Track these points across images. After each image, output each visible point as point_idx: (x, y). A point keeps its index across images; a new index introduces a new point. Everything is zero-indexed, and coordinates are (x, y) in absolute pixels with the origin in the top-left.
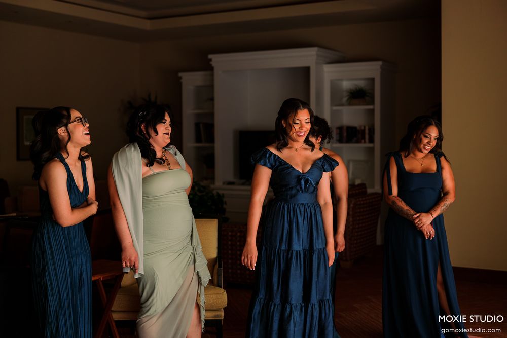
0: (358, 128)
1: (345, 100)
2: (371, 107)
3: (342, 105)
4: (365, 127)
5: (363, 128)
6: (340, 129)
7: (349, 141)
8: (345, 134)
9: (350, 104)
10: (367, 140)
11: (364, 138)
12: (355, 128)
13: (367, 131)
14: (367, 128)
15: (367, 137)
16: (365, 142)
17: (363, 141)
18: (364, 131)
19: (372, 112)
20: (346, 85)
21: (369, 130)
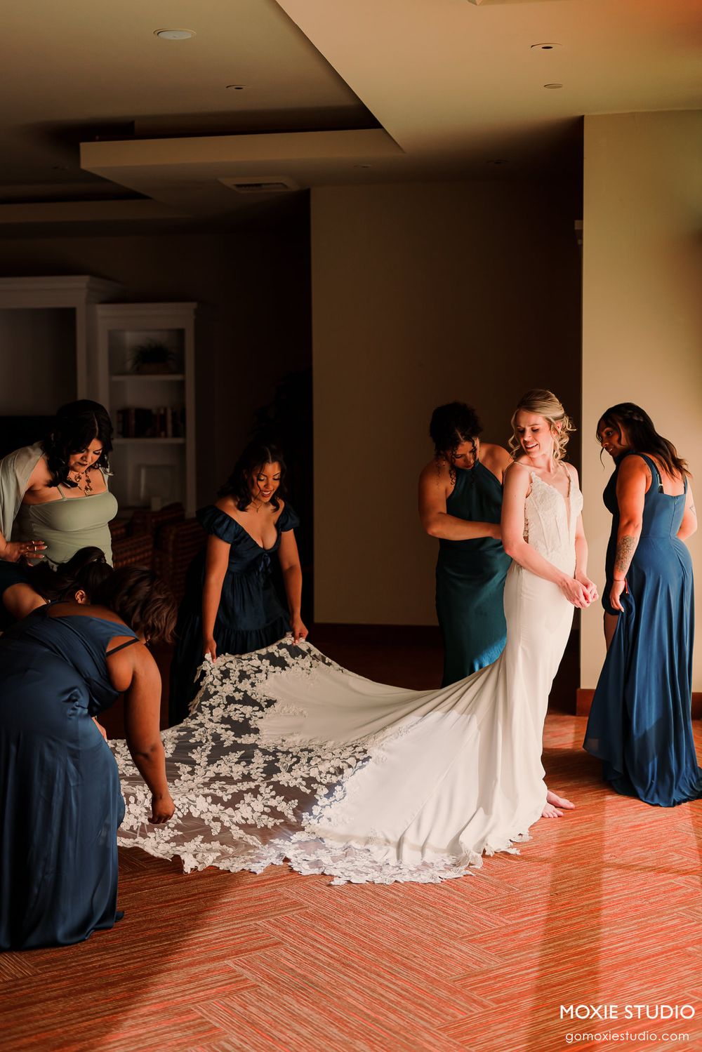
0: (154, 412)
1: (129, 364)
2: (178, 377)
3: (124, 373)
4: (165, 410)
5: (162, 412)
6: (124, 413)
7: (139, 434)
8: (133, 422)
9: (138, 371)
10: (170, 432)
11: (164, 428)
12: (148, 412)
13: (169, 417)
14: (169, 412)
15: (170, 426)
16: (166, 436)
17: (163, 434)
18: (164, 417)
19: (182, 384)
20: (131, 338)
21: (174, 414)
